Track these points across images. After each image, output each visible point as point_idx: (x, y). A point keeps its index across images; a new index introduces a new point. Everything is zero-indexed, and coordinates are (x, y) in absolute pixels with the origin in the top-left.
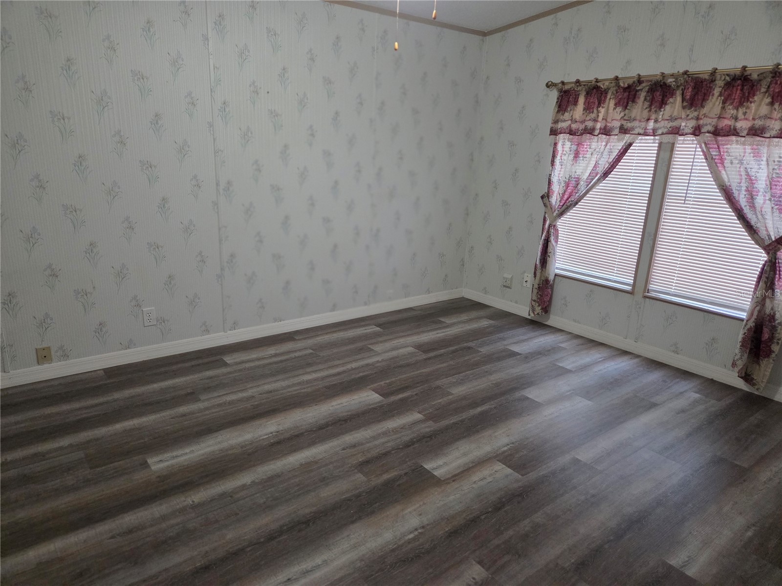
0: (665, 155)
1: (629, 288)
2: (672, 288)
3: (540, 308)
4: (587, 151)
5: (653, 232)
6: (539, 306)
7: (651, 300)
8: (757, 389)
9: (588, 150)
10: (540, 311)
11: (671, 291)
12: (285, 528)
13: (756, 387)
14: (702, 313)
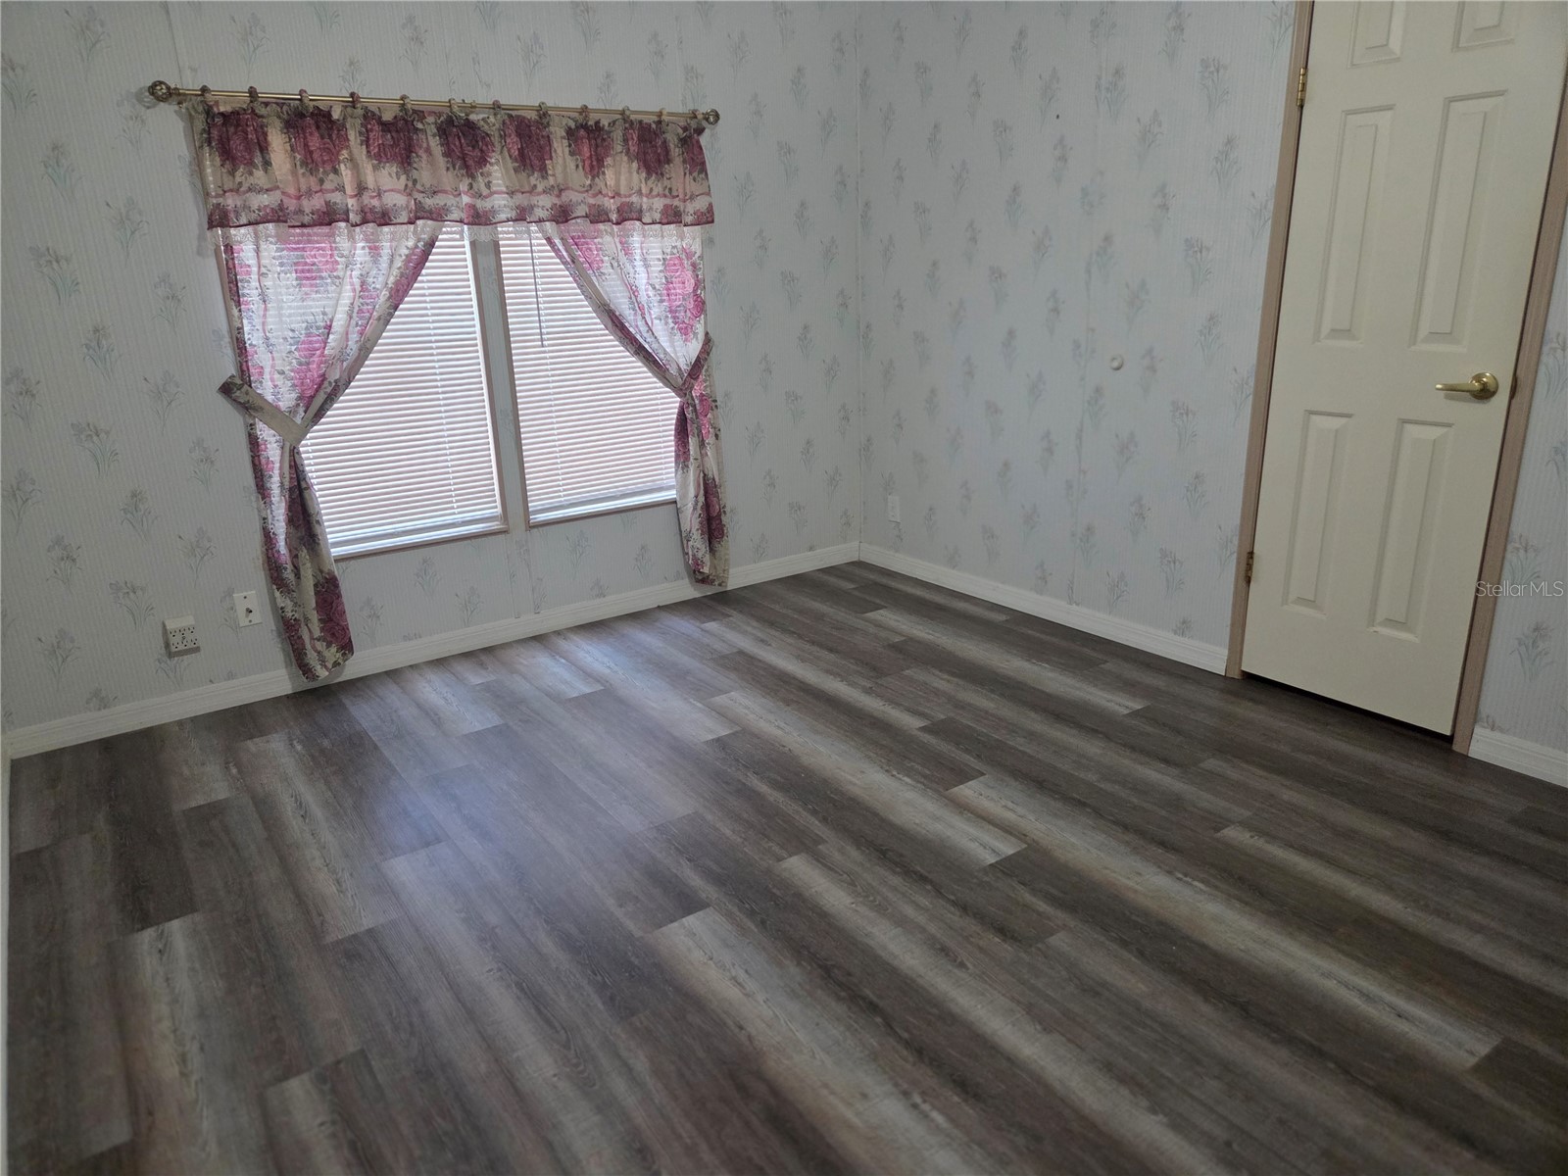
0: (487, 261)
1: (495, 525)
2: (560, 497)
3: (334, 649)
4: (337, 263)
5: (510, 407)
6: (329, 645)
7: (541, 529)
8: (720, 585)
9: (339, 259)
10: (339, 655)
11: (561, 501)
12: (1274, 1035)
13: (716, 583)
14: (618, 516)
